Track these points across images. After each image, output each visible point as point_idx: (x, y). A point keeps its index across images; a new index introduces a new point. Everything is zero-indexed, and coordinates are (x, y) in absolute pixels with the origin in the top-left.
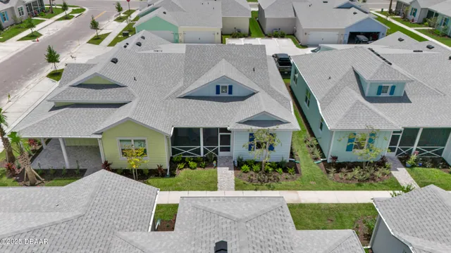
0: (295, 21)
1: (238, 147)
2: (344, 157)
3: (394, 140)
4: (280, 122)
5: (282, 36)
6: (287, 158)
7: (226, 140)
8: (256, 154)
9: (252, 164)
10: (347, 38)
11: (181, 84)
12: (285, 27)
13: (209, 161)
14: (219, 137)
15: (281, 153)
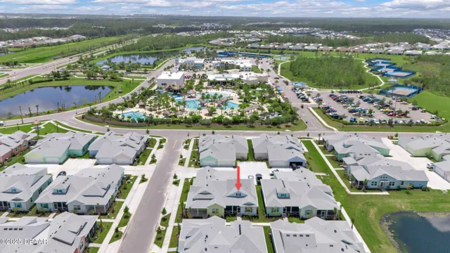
0: (267, 154)
1: (242, 211)
2: (271, 214)
3: (284, 210)
4: (253, 204)
5: (262, 161)
6: (256, 215)
7: (239, 209)
8: (247, 213)
9: (246, 216)
10: (289, 164)
11: (226, 192)
12: (264, 157)
13: (234, 215)
14: (236, 208)
15: (254, 212)
